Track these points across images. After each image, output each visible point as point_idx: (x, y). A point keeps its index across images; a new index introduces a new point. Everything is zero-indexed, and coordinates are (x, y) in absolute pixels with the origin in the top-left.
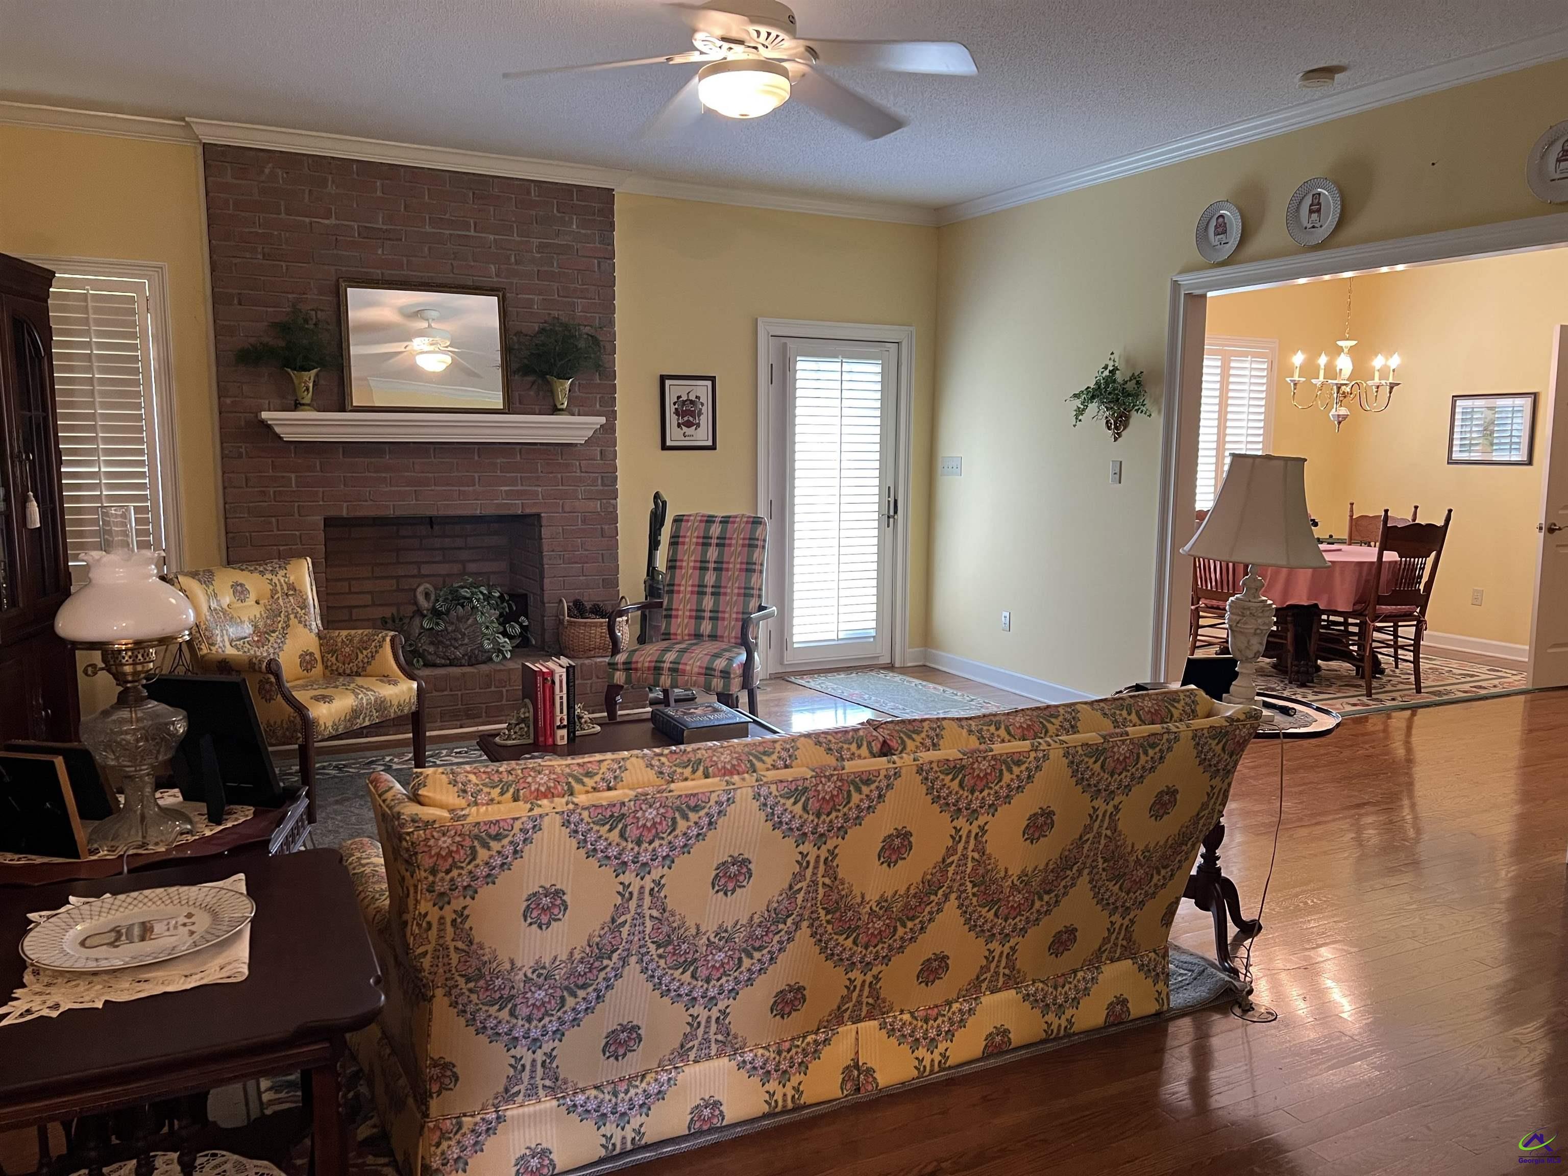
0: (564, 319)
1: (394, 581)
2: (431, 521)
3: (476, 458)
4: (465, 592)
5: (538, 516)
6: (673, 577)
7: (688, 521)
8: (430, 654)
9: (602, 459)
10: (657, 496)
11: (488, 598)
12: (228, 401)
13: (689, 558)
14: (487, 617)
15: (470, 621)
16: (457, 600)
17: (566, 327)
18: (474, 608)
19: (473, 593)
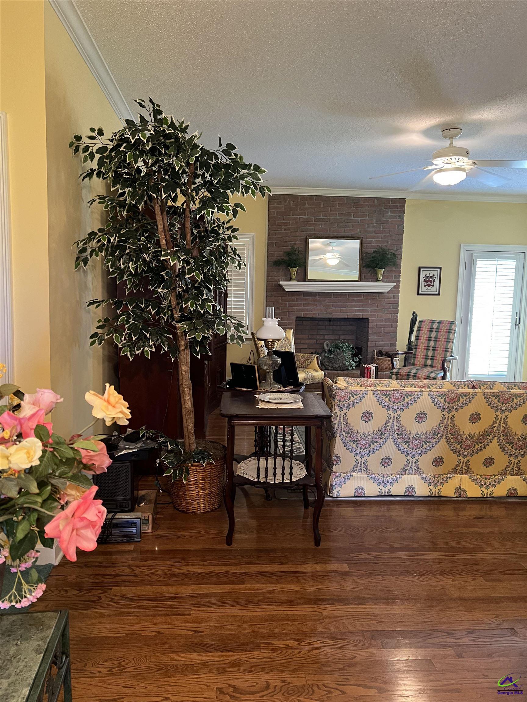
0: (383, 247)
1: (315, 341)
2: (330, 320)
3: (347, 298)
4: (341, 345)
5: (368, 319)
6: (417, 343)
7: (425, 322)
8: (327, 365)
9: (393, 298)
10: (414, 313)
11: (348, 347)
12: (270, 278)
13: (424, 336)
14: (348, 354)
15: (341, 355)
16: (338, 347)
17: (384, 250)
18: (343, 350)
19: (343, 345)
